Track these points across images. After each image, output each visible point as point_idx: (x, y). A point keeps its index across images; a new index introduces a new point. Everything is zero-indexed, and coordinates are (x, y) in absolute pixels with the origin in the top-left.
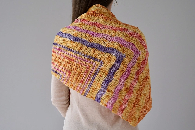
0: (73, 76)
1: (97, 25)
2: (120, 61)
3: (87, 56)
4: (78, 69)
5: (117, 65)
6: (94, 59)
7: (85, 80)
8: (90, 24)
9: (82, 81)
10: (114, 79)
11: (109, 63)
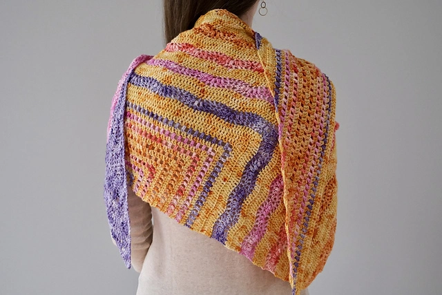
0: (161, 179)
1: (218, 58)
2: (270, 144)
3: (193, 132)
4: (173, 163)
5: (263, 154)
6: (210, 139)
7: (188, 188)
8: (202, 56)
9: (180, 192)
10: (257, 187)
11: (244, 150)
